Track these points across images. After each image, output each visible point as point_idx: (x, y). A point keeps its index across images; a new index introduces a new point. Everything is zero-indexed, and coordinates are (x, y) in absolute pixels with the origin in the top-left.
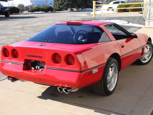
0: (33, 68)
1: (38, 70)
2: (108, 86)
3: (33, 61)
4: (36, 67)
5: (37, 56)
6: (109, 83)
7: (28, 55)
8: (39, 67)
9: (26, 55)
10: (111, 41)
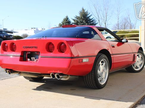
0: (29, 59)
1: (33, 60)
2: (99, 79)
3: (29, 53)
4: (32, 58)
5: (33, 47)
6: (100, 77)
7: (25, 47)
8: (34, 58)
9: (23, 47)
10: (102, 40)
